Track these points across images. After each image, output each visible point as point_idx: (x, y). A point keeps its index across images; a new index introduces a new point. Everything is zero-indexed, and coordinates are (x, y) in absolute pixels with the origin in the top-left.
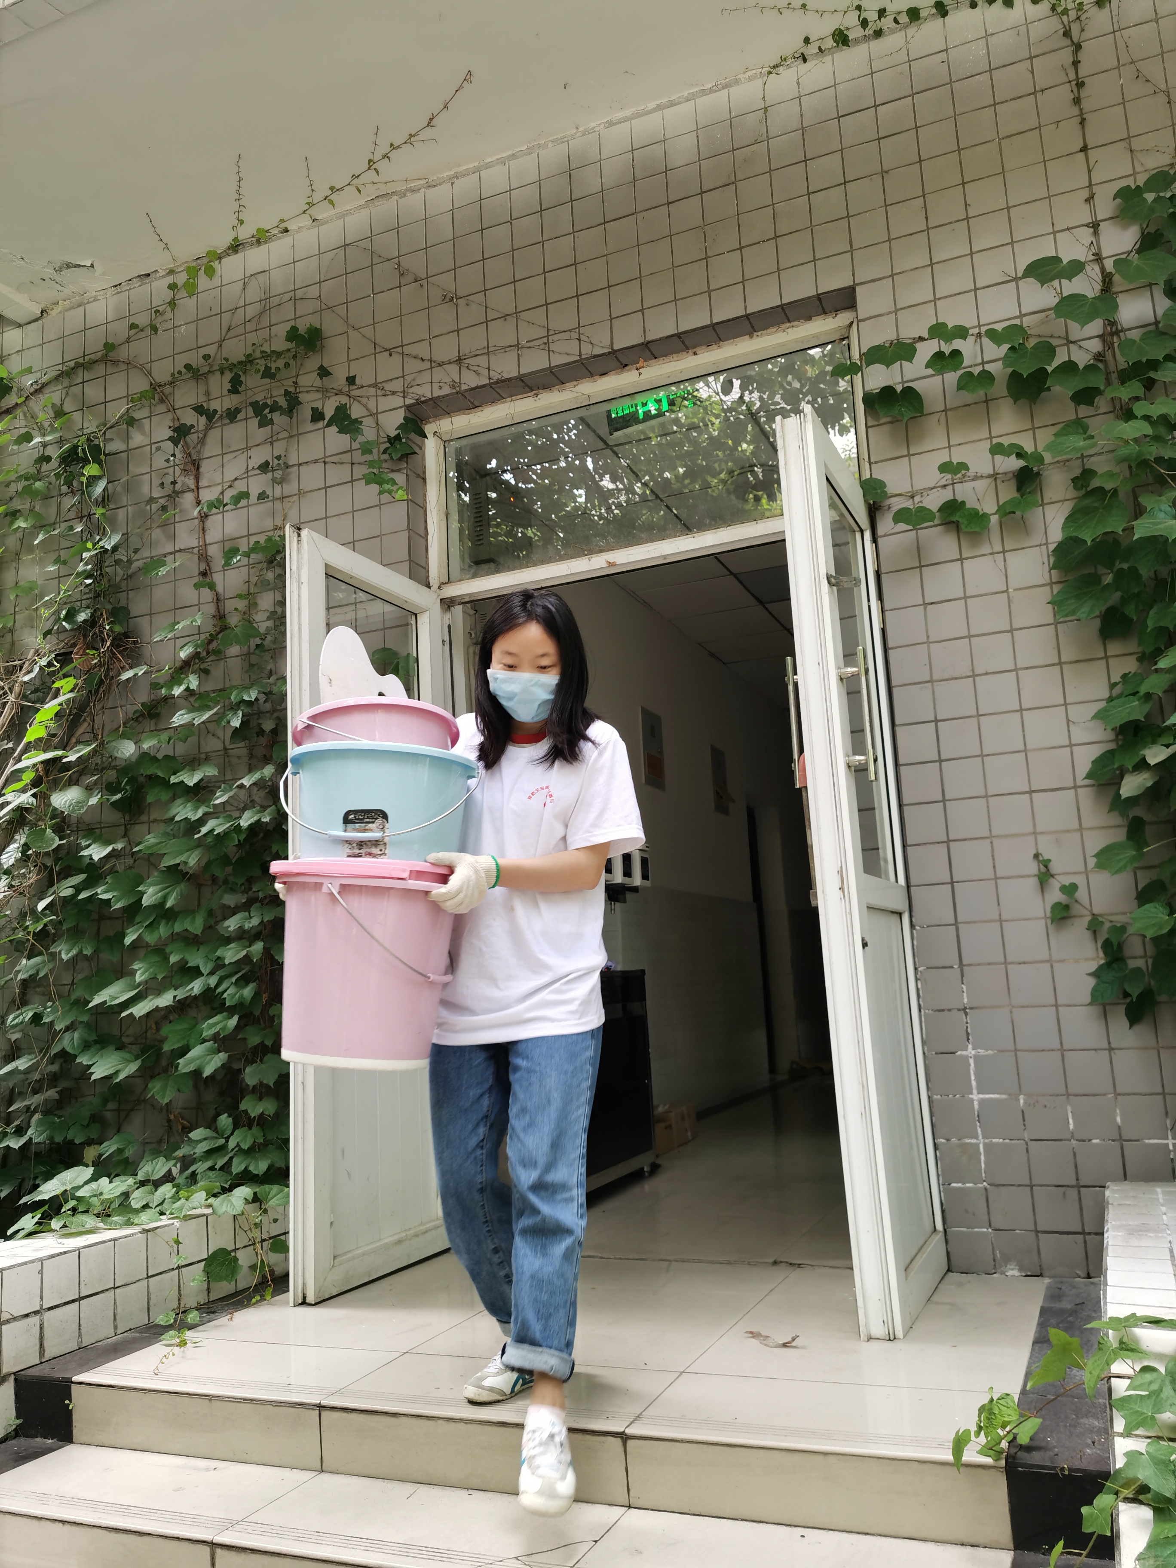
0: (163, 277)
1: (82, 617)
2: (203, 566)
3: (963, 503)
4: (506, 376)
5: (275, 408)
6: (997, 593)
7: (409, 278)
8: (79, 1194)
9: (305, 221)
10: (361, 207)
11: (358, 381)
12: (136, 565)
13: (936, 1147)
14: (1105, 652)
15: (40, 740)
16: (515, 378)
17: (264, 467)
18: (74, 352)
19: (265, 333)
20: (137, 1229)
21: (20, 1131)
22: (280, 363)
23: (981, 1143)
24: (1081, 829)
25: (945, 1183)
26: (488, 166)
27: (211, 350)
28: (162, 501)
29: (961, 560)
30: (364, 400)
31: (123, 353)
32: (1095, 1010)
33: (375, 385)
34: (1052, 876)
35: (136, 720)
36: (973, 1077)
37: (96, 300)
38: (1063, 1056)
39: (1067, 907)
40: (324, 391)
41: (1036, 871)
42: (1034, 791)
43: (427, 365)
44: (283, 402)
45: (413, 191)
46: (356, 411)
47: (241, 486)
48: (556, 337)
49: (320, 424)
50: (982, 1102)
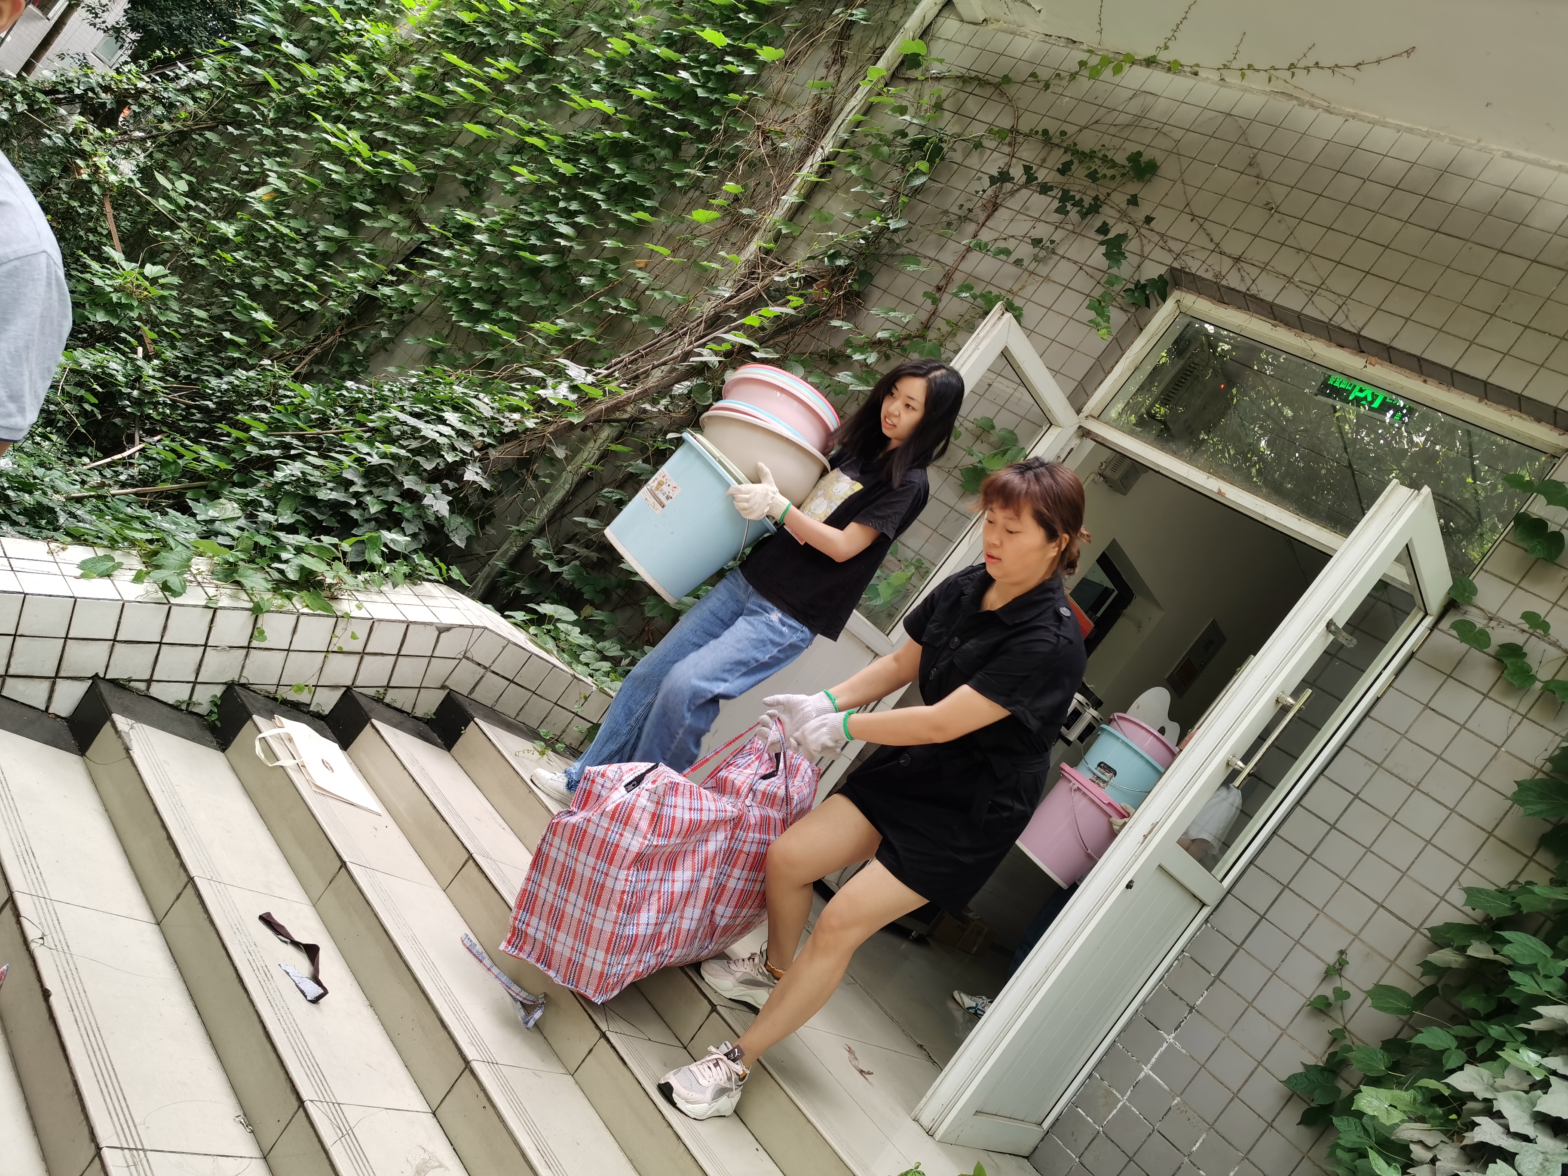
0: (1084, 51)
1: (840, 262)
2: (943, 283)
3: (1525, 654)
4: (1262, 296)
5: (1078, 203)
6: (1491, 743)
7: (1253, 171)
8: (559, 625)
9: (1215, 76)
10: (1264, 92)
11: (1153, 224)
12: (903, 250)
13: (1090, 1076)
14: (1534, 854)
15: (752, 327)
16: (1267, 303)
17: (1037, 242)
18: (982, 67)
19: (1117, 142)
20: (572, 672)
21: (560, 563)
22: (1110, 173)
23: (1123, 1101)
24: (1393, 962)
25: (1074, 1103)
26: (1385, 125)
27: (1070, 129)
28: (953, 217)
29: (1486, 696)
30: (1145, 241)
31: (1011, 90)
32: (1285, 1090)
33: (1162, 236)
34: (1340, 976)
35: (821, 356)
36: (1156, 1056)
37: (1025, 37)
38: (1232, 1099)
39: (1329, 1005)
40: (1123, 214)
41: (1331, 962)
42: (1383, 907)
43: (1212, 246)
44: (1087, 202)
45: (1312, 106)
46: (1131, 246)
47: (1011, 244)
48: (1324, 293)
49: (1101, 238)
50: (1147, 1077)
